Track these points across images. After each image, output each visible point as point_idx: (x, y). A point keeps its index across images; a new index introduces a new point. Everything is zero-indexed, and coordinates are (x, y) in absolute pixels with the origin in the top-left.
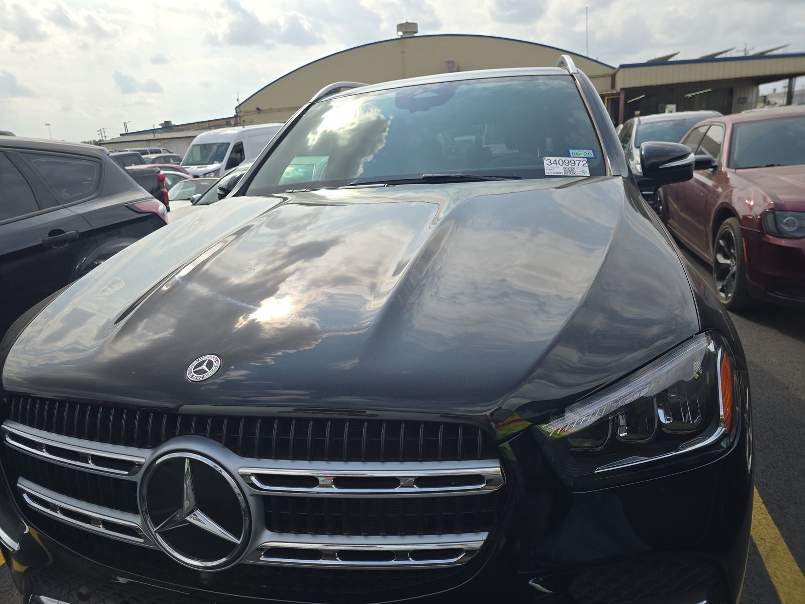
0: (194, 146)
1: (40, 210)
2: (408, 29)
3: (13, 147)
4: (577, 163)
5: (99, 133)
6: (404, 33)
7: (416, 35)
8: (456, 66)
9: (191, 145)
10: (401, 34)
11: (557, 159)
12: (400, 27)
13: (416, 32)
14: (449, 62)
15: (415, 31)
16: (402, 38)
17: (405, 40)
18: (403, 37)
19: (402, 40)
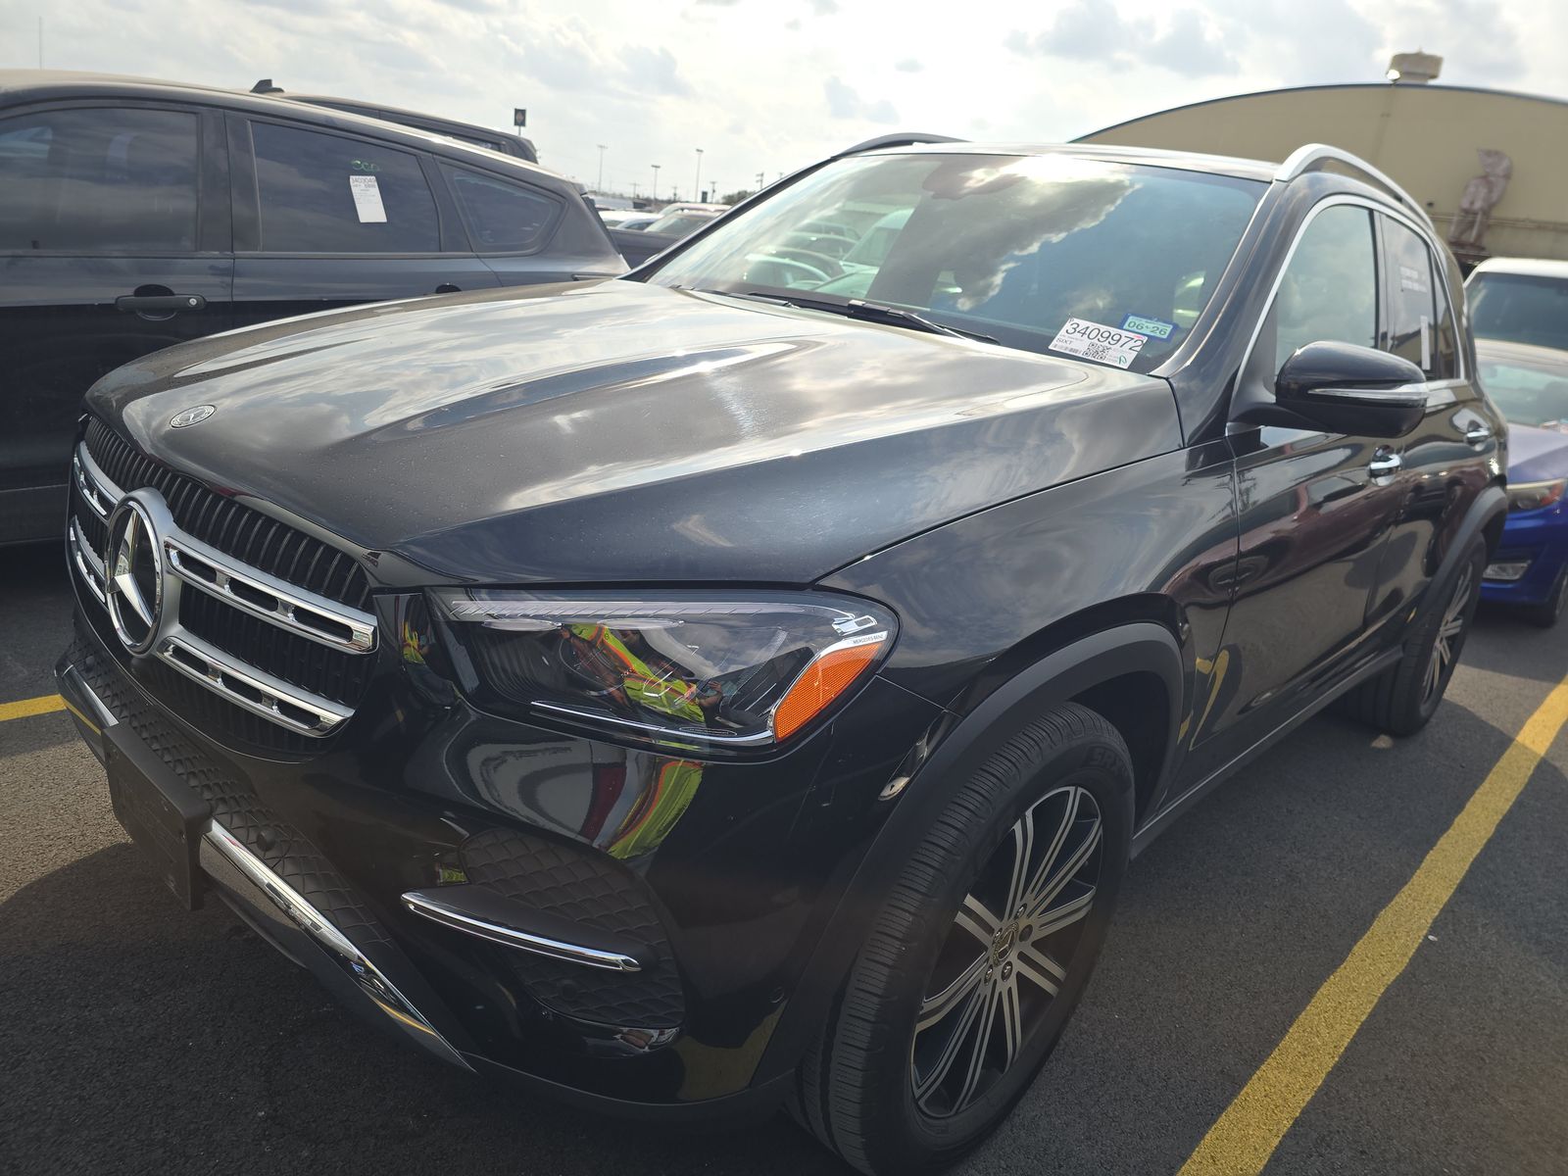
0: (879, 229)
1: (440, 251)
2: (1417, 68)
3: (433, 153)
4: (1124, 340)
5: (759, 178)
6: (1403, 74)
7: (1432, 82)
8: (1505, 164)
9: (873, 227)
10: (1395, 75)
11: (1092, 325)
12: (1399, 61)
13: (1434, 77)
14: (1489, 153)
15: (1430, 72)
16: (1395, 84)
17: (1401, 91)
18: (1398, 82)
19: (1393, 88)
